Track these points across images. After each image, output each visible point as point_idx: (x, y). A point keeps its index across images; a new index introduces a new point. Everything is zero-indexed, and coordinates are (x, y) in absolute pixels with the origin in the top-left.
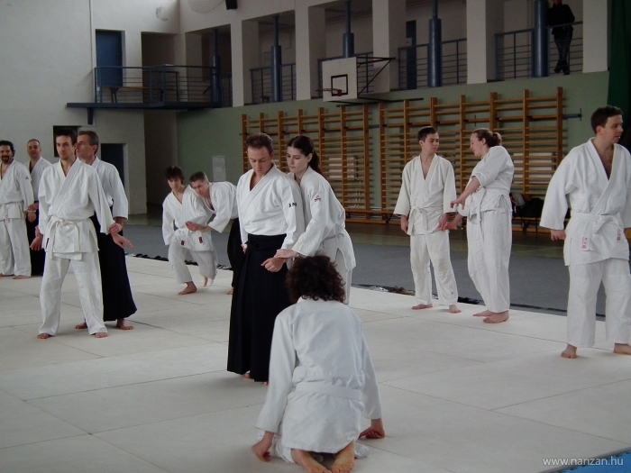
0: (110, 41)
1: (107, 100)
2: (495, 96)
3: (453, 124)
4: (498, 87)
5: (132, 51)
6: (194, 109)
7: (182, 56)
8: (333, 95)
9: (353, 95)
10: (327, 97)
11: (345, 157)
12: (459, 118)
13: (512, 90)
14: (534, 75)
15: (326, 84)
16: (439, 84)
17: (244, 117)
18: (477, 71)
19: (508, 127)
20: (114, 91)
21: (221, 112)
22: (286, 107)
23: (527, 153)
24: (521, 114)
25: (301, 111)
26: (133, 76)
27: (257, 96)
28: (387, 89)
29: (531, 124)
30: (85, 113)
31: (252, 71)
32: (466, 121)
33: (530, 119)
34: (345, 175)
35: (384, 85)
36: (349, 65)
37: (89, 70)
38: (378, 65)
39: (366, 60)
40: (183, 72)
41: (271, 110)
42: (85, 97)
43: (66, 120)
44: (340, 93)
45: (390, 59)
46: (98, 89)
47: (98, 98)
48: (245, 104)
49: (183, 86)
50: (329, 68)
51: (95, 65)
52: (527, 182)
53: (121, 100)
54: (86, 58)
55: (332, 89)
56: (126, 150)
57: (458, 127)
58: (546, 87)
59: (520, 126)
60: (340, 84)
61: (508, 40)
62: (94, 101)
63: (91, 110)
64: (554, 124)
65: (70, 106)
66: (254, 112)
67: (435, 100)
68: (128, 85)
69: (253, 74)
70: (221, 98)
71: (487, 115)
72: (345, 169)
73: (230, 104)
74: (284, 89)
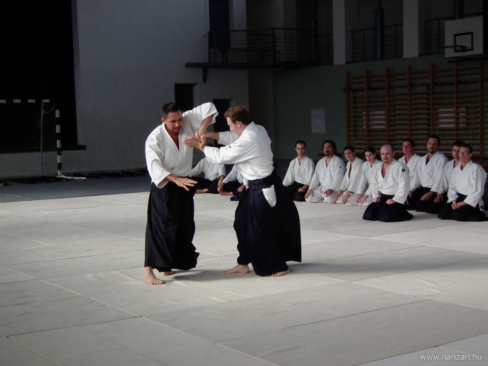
1: (218, 60)
5: (238, 16)
8: (456, 51)
11: (457, 108)
17: (348, 74)
20: (224, 52)
25: (410, 67)
26: (239, 39)
30: (200, 71)
31: (353, 33)
34: (457, 124)
37: (204, 33)
40: (280, 34)
42: (201, 56)
43: (186, 77)
46: (212, 50)
47: (212, 58)
48: (347, 62)
51: (208, 29)
53: (231, 60)
55: (455, 46)
62: (207, 61)
63: (205, 69)
65: (189, 65)
68: (234, 46)
72: (457, 119)
73: (331, 62)
74: (387, 48)
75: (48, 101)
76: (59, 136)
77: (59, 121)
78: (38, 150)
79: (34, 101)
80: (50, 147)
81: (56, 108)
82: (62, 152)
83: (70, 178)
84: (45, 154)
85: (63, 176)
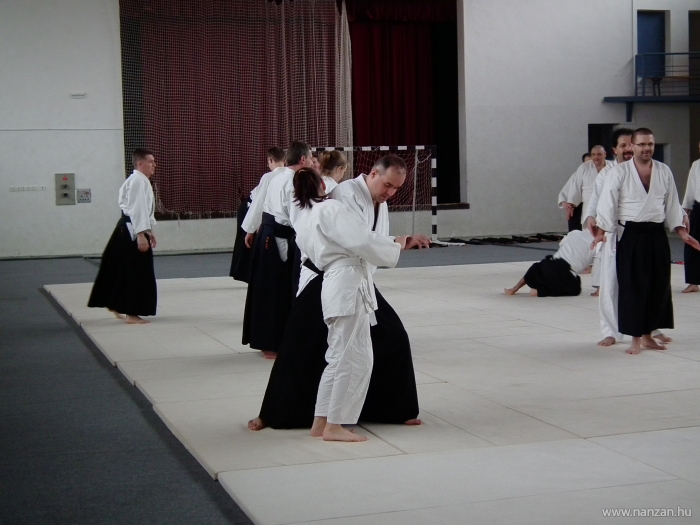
0: (652, 24)
1: (649, 93)
5: (678, 33)
20: (656, 82)
26: (677, 64)
30: (623, 109)
37: (629, 58)
42: (624, 90)
43: (604, 116)
46: (639, 80)
47: (640, 91)
51: (636, 53)
53: (665, 92)
54: (626, 43)
56: (668, 152)
62: (633, 94)
63: (629, 104)
65: (608, 100)
68: (672, 74)
75: (422, 147)
76: (435, 192)
77: (436, 173)
78: (410, 209)
79: (405, 148)
80: (423, 204)
81: (432, 157)
82: (438, 212)
83: (446, 243)
84: (418, 214)
85: (438, 242)
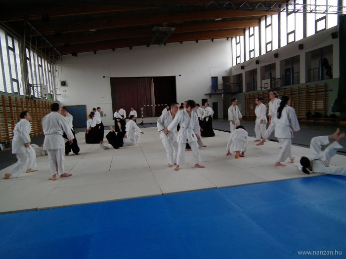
0: (215, 79)
1: (214, 92)
2: (307, 86)
3: (296, 94)
4: (308, 84)
5: (220, 81)
6: (235, 93)
7: (232, 81)
9: (269, 88)
10: (263, 89)
12: (297, 92)
13: (312, 84)
14: (319, 80)
15: (263, 86)
16: (293, 84)
17: (246, 95)
18: (303, 80)
19: (312, 94)
20: (215, 90)
21: (240, 94)
22: (254, 92)
23: (316, 101)
24: (314, 91)
26: (220, 87)
27: (248, 89)
28: (279, 86)
29: (318, 93)
30: (209, 95)
31: (247, 84)
32: (299, 93)
33: (317, 92)
35: (278, 85)
36: (268, 81)
37: (210, 86)
38: (277, 80)
39: (272, 79)
40: (232, 85)
41: (251, 93)
42: (209, 92)
43: (205, 97)
44: (266, 88)
45: (280, 78)
46: (212, 90)
48: (246, 92)
49: (232, 88)
50: (264, 82)
52: (316, 109)
53: (217, 92)
54: (209, 83)
56: (218, 104)
57: (297, 95)
58: (321, 83)
59: (314, 94)
60: (266, 86)
61: (312, 71)
62: (211, 93)
63: (210, 95)
64: (324, 93)
65: (205, 94)
66: (248, 93)
67: (291, 88)
68: (219, 89)
69: (248, 84)
70: (241, 91)
71: (305, 91)
73: (242, 92)
74: (255, 88)
